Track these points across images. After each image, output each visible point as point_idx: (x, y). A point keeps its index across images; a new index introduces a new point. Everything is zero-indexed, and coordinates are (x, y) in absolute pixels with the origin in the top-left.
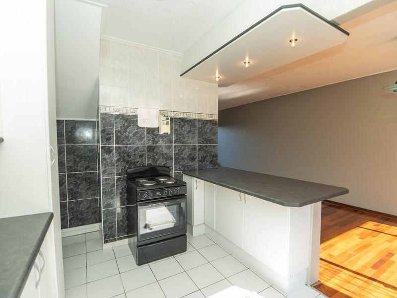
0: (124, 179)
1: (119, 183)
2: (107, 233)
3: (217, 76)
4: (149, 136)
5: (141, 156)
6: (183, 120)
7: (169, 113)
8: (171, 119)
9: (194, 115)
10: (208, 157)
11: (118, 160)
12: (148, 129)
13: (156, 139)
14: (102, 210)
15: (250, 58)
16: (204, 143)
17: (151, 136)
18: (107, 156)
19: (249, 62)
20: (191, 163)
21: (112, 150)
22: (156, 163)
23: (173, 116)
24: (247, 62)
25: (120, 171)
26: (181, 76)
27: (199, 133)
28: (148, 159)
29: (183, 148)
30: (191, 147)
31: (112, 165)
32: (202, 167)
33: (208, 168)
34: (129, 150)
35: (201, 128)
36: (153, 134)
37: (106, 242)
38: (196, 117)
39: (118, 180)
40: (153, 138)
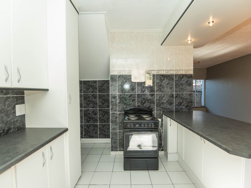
0: (123, 114)
1: (120, 116)
2: (113, 145)
3: (190, 39)
4: (139, 87)
5: (133, 100)
6: (163, 75)
7: (153, 72)
8: (154, 75)
9: (172, 71)
10: (184, 102)
11: (119, 103)
12: (138, 83)
13: (143, 90)
14: (111, 131)
15: (213, 18)
16: (180, 92)
17: (140, 88)
18: (113, 100)
19: (213, 22)
20: (169, 107)
21: (116, 97)
22: (143, 105)
23: (155, 73)
24: (211, 22)
25: (121, 109)
26: (161, 45)
27: (176, 84)
28: (138, 102)
29: (163, 95)
30: (169, 95)
31: (116, 105)
32: (178, 110)
33: (184, 111)
34: (126, 96)
35: (177, 81)
36: (141, 86)
37: (112, 150)
38: (174, 73)
39: (120, 114)
40: (141, 89)
